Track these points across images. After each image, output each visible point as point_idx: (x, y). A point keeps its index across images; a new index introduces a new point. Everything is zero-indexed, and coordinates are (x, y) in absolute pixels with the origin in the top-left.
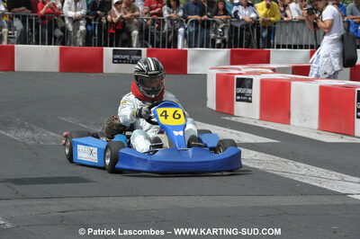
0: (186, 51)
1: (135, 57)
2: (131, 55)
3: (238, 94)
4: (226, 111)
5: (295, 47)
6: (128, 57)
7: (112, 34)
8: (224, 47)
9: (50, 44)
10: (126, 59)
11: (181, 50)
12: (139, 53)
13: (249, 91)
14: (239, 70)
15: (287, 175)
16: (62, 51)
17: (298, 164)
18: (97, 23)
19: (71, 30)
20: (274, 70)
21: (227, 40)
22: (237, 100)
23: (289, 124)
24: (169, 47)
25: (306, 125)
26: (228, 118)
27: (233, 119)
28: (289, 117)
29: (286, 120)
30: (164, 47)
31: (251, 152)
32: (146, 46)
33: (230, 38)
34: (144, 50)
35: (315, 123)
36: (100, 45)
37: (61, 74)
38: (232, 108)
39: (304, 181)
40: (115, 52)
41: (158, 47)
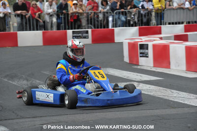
0: (113, 30)
1: (85, 35)
2: (82, 34)
3: (141, 53)
4: (135, 63)
5: (176, 24)
6: (80, 35)
7: (71, 22)
8: (136, 26)
9: (37, 30)
10: (80, 36)
11: (111, 29)
12: (87, 32)
13: (146, 51)
14: (141, 39)
15: (166, 98)
16: (44, 33)
17: (173, 91)
18: (63, 16)
19: (48, 21)
20: (161, 38)
21: (137, 22)
22: (141, 57)
23: (170, 68)
24: (104, 28)
25: (179, 68)
26: (136, 67)
27: (139, 67)
28: (170, 64)
29: (168, 67)
30: (101, 28)
31: (148, 85)
32: (91, 28)
33: (138, 21)
34: (90, 31)
35: (184, 67)
36: (65, 29)
37: (44, 47)
38: (138, 61)
39: (175, 100)
40: (73, 32)
41: (98, 28)
